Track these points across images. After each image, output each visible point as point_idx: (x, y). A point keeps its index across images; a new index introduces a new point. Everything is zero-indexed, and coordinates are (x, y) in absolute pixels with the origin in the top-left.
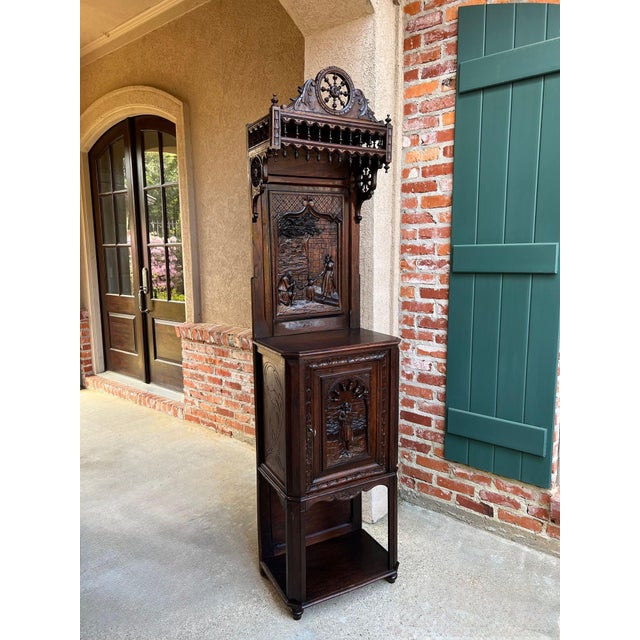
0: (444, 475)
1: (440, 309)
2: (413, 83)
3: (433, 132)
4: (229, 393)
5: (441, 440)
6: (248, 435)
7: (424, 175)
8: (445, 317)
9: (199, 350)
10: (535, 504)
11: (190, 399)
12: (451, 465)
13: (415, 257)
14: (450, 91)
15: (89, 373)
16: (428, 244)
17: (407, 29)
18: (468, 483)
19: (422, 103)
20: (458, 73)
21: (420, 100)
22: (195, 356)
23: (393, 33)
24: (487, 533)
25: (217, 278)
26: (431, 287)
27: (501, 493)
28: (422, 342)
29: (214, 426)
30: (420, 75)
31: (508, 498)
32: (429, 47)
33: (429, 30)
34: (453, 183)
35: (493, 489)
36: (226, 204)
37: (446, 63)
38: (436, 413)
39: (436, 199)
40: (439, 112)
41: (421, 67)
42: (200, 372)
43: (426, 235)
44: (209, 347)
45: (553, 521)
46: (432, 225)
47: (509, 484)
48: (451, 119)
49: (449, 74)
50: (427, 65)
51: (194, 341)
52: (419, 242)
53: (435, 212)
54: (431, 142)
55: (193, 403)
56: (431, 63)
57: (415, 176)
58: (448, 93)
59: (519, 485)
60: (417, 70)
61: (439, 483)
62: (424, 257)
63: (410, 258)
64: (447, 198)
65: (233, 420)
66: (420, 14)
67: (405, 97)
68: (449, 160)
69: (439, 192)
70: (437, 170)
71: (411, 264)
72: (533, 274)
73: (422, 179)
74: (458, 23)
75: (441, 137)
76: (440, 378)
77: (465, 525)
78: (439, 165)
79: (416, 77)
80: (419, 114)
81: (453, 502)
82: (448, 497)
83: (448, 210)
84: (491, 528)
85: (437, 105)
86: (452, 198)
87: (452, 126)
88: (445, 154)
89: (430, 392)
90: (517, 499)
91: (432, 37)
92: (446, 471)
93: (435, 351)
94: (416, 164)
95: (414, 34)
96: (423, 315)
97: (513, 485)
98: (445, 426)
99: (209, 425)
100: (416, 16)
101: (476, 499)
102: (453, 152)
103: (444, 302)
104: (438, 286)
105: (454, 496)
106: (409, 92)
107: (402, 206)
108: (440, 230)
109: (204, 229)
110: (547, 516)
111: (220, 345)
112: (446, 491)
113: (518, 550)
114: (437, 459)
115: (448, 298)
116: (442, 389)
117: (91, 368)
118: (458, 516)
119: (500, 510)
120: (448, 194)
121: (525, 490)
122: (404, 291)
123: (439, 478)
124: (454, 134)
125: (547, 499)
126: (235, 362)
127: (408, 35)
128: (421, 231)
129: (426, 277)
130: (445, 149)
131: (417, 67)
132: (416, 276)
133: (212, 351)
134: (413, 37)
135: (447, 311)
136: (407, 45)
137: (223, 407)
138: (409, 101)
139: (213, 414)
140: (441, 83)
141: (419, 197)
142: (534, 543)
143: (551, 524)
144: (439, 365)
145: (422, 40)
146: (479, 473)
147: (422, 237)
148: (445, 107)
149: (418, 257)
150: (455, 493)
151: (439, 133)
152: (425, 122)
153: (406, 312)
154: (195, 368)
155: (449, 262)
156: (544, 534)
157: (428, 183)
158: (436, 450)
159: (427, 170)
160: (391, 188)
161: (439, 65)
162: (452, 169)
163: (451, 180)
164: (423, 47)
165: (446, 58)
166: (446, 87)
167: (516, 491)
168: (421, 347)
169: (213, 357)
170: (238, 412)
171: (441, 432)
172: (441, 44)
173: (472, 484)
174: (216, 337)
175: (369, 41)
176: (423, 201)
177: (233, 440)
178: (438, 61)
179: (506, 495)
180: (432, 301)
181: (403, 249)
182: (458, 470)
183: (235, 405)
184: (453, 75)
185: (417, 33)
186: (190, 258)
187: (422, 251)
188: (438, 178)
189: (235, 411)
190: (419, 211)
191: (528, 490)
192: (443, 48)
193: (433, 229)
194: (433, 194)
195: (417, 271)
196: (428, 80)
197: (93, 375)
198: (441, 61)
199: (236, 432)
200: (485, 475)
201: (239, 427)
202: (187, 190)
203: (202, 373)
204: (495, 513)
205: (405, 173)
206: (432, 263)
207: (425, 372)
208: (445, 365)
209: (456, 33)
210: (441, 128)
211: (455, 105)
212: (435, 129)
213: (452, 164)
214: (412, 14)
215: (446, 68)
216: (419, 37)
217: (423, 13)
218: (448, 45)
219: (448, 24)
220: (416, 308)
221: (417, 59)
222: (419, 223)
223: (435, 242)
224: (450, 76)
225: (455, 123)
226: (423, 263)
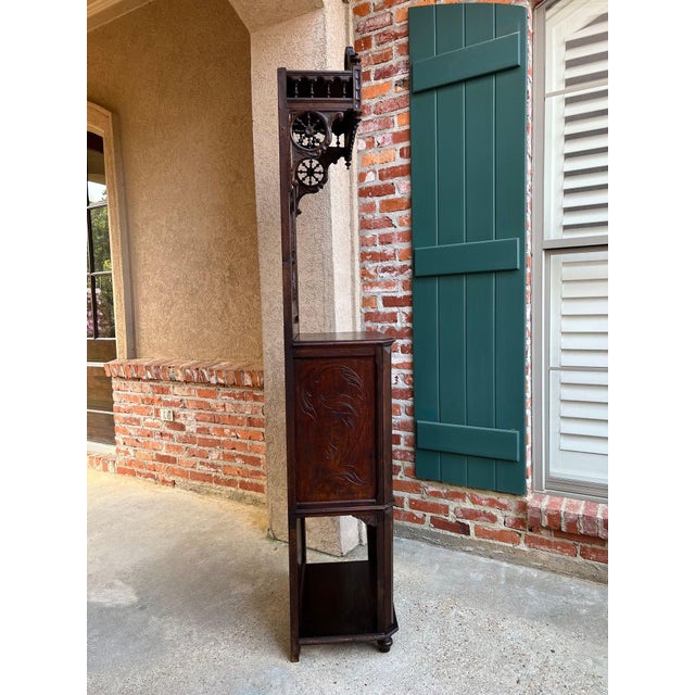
0: (416, 497)
1: (404, 317)
2: (365, 84)
3: (389, 133)
4: (171, 436)
5: (411, 458)
6: (194, 482)
7: (381, 178)
8: (409, 325)
9: (134, 389)
10: (512, 515)
11: (123, 448)
12: (424, 483)
13: (376, 264)
14: (403, 92)
16: (389, 250)
17: (357, 31)
18: (441, 501)
19: (376, 105)
20: (411, 73)
21: (374, 101)
22: (128, 397)
23: (343, 31)
24: (464, 554)
25: (154, 306)
26: (393, 295)
27: (477, 508)
29: (153, 476)
30: (372, 77)
31: (484, 512)
32: (380, 48)
33: (380, 31)
34: (411, 185)
35: (468, 505)
36: (163, 223)
37: (398, 63)
38: (405, 429)
39: (395, 202)
40: (393, 113)
41: (373, 69)
42: (135, 415)
43: (386, 240)
44: (146, 385)
45: (530, 530)
46: (392, 229)
47: (484, 496)
48: (405, 120)
49: (400, 76)
50: (379, 67)
51: (127, 379)
52: (379, 248)
53: (394, 216)
54: (386, 144)
55: (127, 453)
56: (383, 65)
57: (372, 180)
58: (402, 94)
59: (494, 496)
60: (369, 72)
61: (411, 507)
62: (385, 264)
63: (371, 266)
64: (406, 200)
65: (176, 467)
66: (370, 16)
68: (405, 162)
69: (398, 195)
70: (394, 172)
71: (372, 273)
72: (496, 272)
73: (380, 183)
74: (408, 24)
75: (397, 138)
76: (406, 391)
77: (441, 548)
78: (396, 167)
79: (369, 79)
80: (373, 115)
81: (427, 526)
82: (421, 521)
83: (406, 213)
84: (468, 548)
85: (391, 106)
86: (411, 200)
87: (407, 127)
88: (402, 155)
89: (397, 407)
90: (494, 511)
91: (383, 38)
92: (418, 491)
93: (401, 362)
94: (372, 167)
95: (364, 35)
96: (387, 325)
97: (487, 497)
98: (415, 442)
99: (147, 476)
100: (365, 17)
101: (451, 518)
102: (408, 153)
103: (407, 309)
104: (401, 293)
105: (428, 519)
107: (360, 211)
108: (400, 234)
109: (138, 252)
110: (524, 525)
111: (158, 380)
112: (419, 514)
113: (498, 566)
114: (408, 479)
115: (411, 305)
116: (409, 403)
118: (433, 540)
119: (476, 527)
120: (407, 196)
121: (501, 501)
122: (366, 302)
123: (411, 500)
124: (409, 135)
125: (523, 507)
126: (177, 399)
127: (359, 37)
128: (381, 237)
129: (389, 284)
130: (402, 150)
131: (369, 68)
132: (377, 284)
133: (149, 388)
134: (364, 38)
135: (410, 319)
136: (358, 47)
137: (163, 452)
138: (363, 103)
139: (151, 463)
140: (394, 84)
141: (377, 200)
142: (514, 557)
143: (529, 533)
144: (406, 376)
145: (373, 42)
146: (453, 489)
147: (382, 243)
148: (400, 108)
149: (379, 264)
150: (429, 515)
151: (394, 134)
152: (380, 123)
153: (369, 324)
154: (129, 411)
155: (410, 267)
156: (523, 546)
157: (386, 186)
158: (407, 470)
159: (384, 173)
160: (348, 189)
161: (391, 66)
162: (408, 171)
163: (408, 182)
164: (374, 49)
165: (397, 59)
166: (399, 88)
167: (492, 503)
169: (150, 396)
170: (182, 456)
171: (411, 449)
172: (392, 45)
173: (446, 502)
174: (154, 371)
175: (320, 35)
176: (381, 205)
177: (177, 489)
178: (390, 62)
179: (482, 508)
180: (395, 309)
181: (363, 256)
182: (431, 489)
183: (178, 449)
184: (405, 76)
185: (368, 34)
186: (122, 285)
187: (383, 257)
188: (396, 181)
189: (178, 456)
190: (378, 215)
191: (504, 500)
192: (394, 49)
193: (393, 234)
194: (391, 197)
195: (379, 279)
196: (381, 81)
198: (393, 62)
199: (178, 480)
200: (460, 490)
201: (183, 474)
202: (117, 208)
203: (138, 417)
204: (472, 531)
205: (362, 177)
206: (394, 270)
208: (412, 376)
209: (407, 34)
210: (396, 129)
211: (410, 106)
212: (390, 131)
213: (410, 165)
214: (361, 16)
215: (399, 69)
216: (369, 38)
217: (373, 14)
218: (399, 46)
219: (398, 25)
220: (379, 318)
221: (369, 60)
222: (379, 228)
223: (396, 247)
224: (403, 77)
225: (410, 124)
226: (384, 270)
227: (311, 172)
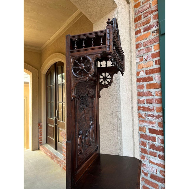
1: (160, 141)
2: (139, 35)
3: (149, 54)
7: (146, 74)
8: (162, 145)
13: (145, 112)
14: (156, 35)
15: (41, 144)
16: (151, 106)
17: (136, 14)
19: (144, 43)
20: (160, 27)
21: (143, 42)
26: (154, 128)
28: (151, 156)
30: (142, 31)
32: (145, 19)
33: (145, 12)
37: (154, 23)
39: (153, 85)
40: (152, 45)
41: (142, 28)
43: (150, 102)
46: (152, 97)
48: (157, 48)
50: (145, 26)
52: (146, 105)
53: (153, 91)
54: (149, 59)
56: (147, 25)
57: (142, 75)
58: (156, 36)
60: (140, 29)
62: (150, 113)
63: (143, 113)
64: (159, 84)
66: (141, 7)
67: (136, 41)
68: (158, 66)
69: (154, 82)
70: (153, 71)
71: (143, 116)
73: (146, 76)
74: (157, 6)
75: (153, 56)
76: (162, 179)
78: (153, 69)
79: (140, 32)
80: (142, 47)
83: (159, 90)
85: (151, 42)
86: (161, 84)
87: (158, 51)
88: (156, 63)
89: (157, 185)
91: (146, 14)
93: (159, 163)
94: (142, 69)
95: (138, 15)
96: (151, 142)
100: (139, 8)
103: (161, 137)
104: (158, 128)
106: (138, 39)
107: (137, 88)
108: (156, 100)
115: (163, 135)
117: (42, 143)
120: (159, 82)
122: (141, 129)
124: (159, 54)
127: (136, 16)
128: (147, 100)
129: (151, 123)
130: (156, 61)
131: (141, 28)
132: (146, 122)
134: (138, 17)
135: (163, 142)
136: (136, 20)
138: (138, 43)
140: (152, 33)
141: (145, 84)
144: (161, 171)
145: (142, 17)
147: (147, 103)
148: (155, 42)
149: (147, 112)
151: (152, 54)
152: (146, 50)
153: (142, 139)
155: (162, 116)
157: (148, 78)
159: (148, 72)
160: (130, 80)
161: (150, 25)
163: (160, 76)
164: (143, 20)
165: (153, 21)
166: (154, 34)
168: (151, 159)
172: (151, 16)
176: (147, 86)
180: (155, 135)
181: (139, 108)
184: (157, 28)
185: (140, 14)
187: (148, 109)
188: (153, 75)
190: (145, 90)
192: (152, 18)
193: (153, 99)
194: (151, 82)
195: (146, 119)
196: (146, 32)
197: (42, 145)
198: (151, 23)
205: (138, 74)
206: (154, 116)
207: (154, 174)
209: (157, 10)
210: (153, 52)
211: (159, 41)
212: (150, 53)
213: (160, 68)
214: (137, 8)
215: (154, 26)
216: (141, 16)
217: (142, 5)
218: (154, 16)
219: (153, 7)
220: (147, 138)
221: (140, 25)
222: (146, 96)
223: (154, 105)
224: (156, 29)
225: (160, 49)
226: (149, 116)
227: (105, 79)
